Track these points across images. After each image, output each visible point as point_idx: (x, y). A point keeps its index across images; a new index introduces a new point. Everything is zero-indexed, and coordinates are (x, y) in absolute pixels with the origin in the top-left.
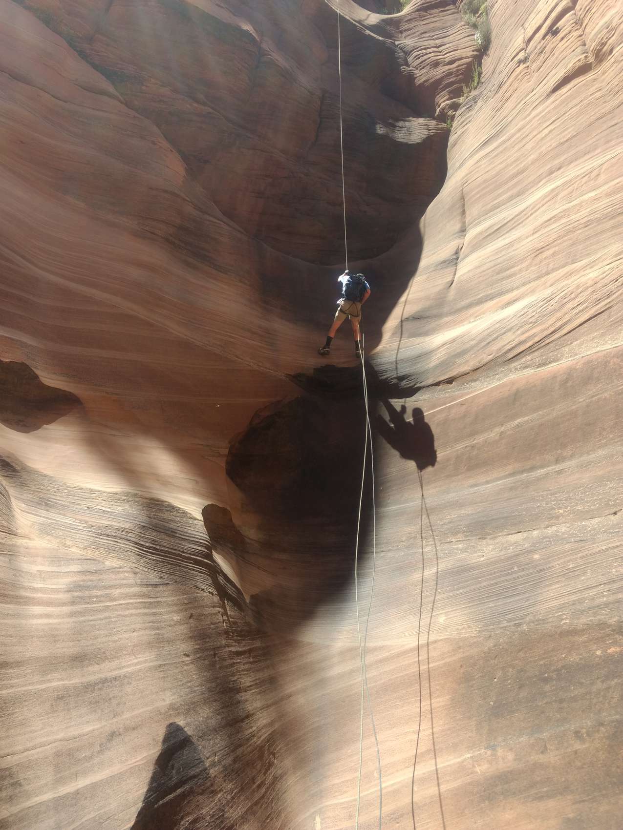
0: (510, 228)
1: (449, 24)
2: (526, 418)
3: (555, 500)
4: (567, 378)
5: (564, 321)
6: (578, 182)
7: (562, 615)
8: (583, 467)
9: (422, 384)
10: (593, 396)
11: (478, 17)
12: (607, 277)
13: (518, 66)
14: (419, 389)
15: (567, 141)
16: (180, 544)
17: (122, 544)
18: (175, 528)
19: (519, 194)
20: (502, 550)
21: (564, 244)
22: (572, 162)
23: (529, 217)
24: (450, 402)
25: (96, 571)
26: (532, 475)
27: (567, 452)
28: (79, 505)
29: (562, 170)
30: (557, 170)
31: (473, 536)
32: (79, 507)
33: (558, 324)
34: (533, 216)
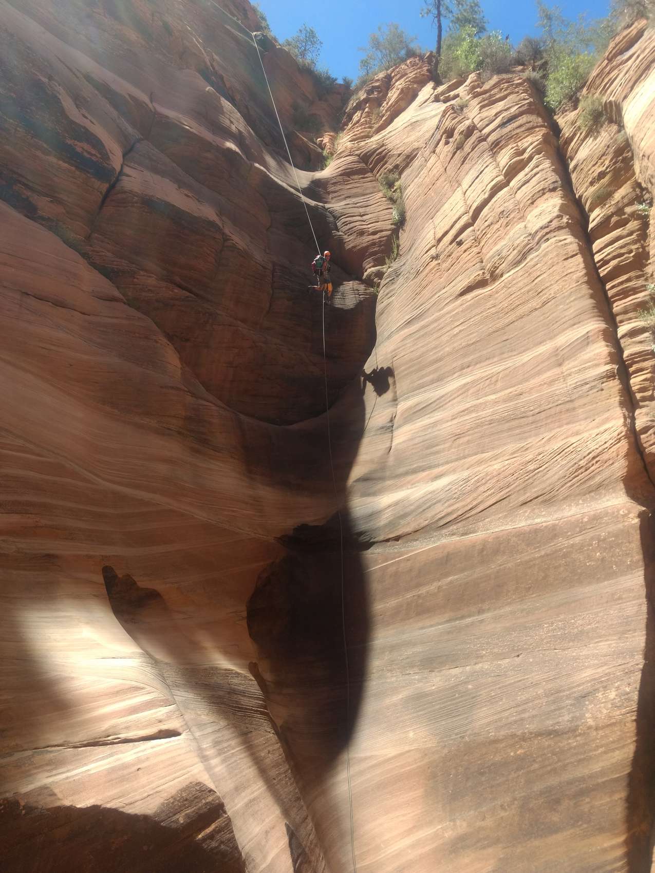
0: (435, 409)
1: (368, 191)
3: (479, 644)
4: (482, 548)
5: (479, 501)
6: (482, 384)
7: (489, 729)
8: (496, 619)
10: (500, 565)
11: (394, 192)
12: (506, 471)
13: (432, 261)
14: (374, 543)
15: (473, 344)
20: (446, 681)
24: (398, 558)
27: (485, 606)
29: (470, 368)
30: (466, 368)
33: (475, 503)
34: (451, 403)
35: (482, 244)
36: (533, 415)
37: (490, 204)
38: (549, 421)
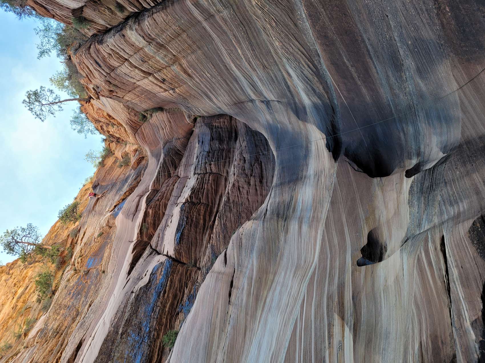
0: (252, 81)
3: (383, 40)
4: (325, 45)
5: (298, 50)
6: (233, 57)
7: (435, 30)
12: (278, 37)
14: (332, 105)
15: (213, 66)
17: (431, 197)
19: (236, 81)
20: (408, 56)
22: (223, 61)
24: (338, 90)
25: (444, 201)
26: (371, 50)
27: (359, 39)
29: (227, 65)
31: (402, 69)
34: (247, 73)
35: (161, 68)
36: (245, 27)
37: (140, 67)
38: (246, 18)
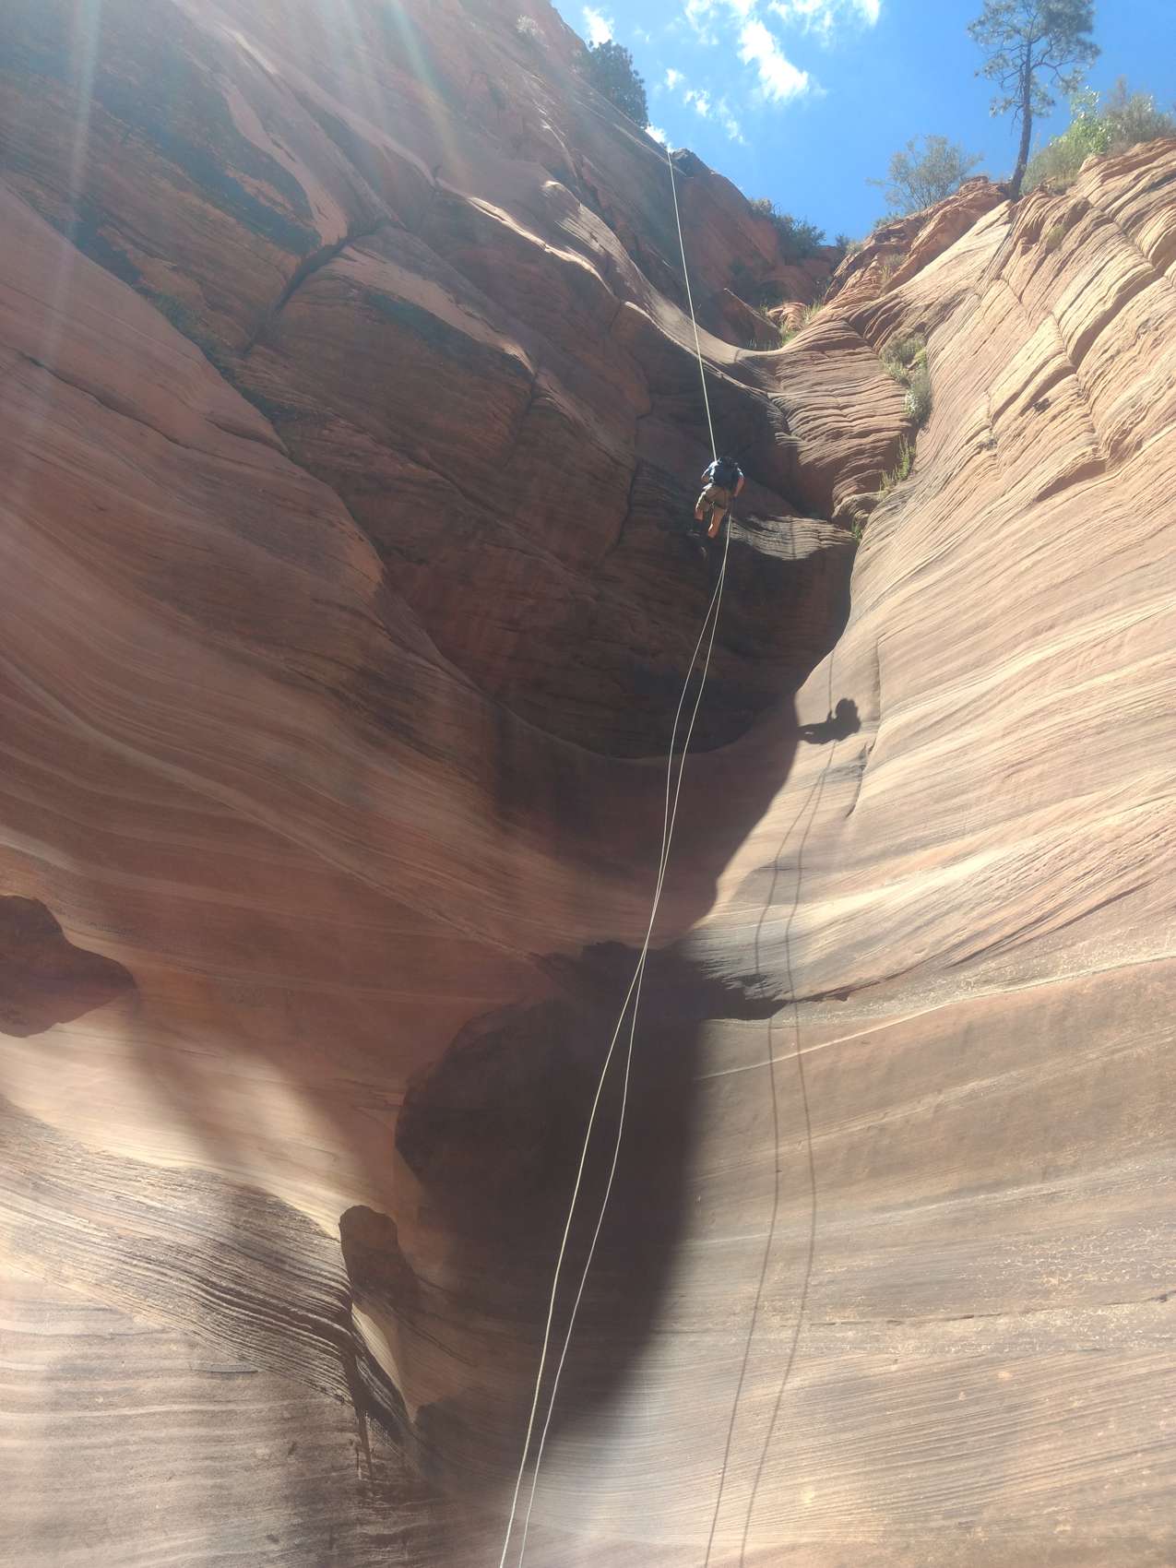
0: (963, 721)
1: (860, 375)
2: (986, 1083)
3: (1039, 1257)
4: (1064, 1011)
5: (1061, 900)
7: (1057, 1512)
8: (1097, 1192)
9: (788, 996)
10: (1113, 1052)
11: (911, 369)
12: (1139, 828)
13: (979, 453)
14: (782, 1004)
15: (1063, 582)
16: (288, 1286)
17: (175, 1281)
18: (283, 1251)
19: (977, 665)
20: (934, 1352)
21: (1058, 761)
22: (1072, 619)
23: (995, 706)
24: (842, 1036)
25: (113, 1337)
26: (995, 1198)
28: (101, 1190)
29: (1055, 631)
30: (1046, 631)
31: (876, 1315)
32: (97, 1195)
33: (1049, 906)
35: (1092, 399)
37: (1115, 321)
